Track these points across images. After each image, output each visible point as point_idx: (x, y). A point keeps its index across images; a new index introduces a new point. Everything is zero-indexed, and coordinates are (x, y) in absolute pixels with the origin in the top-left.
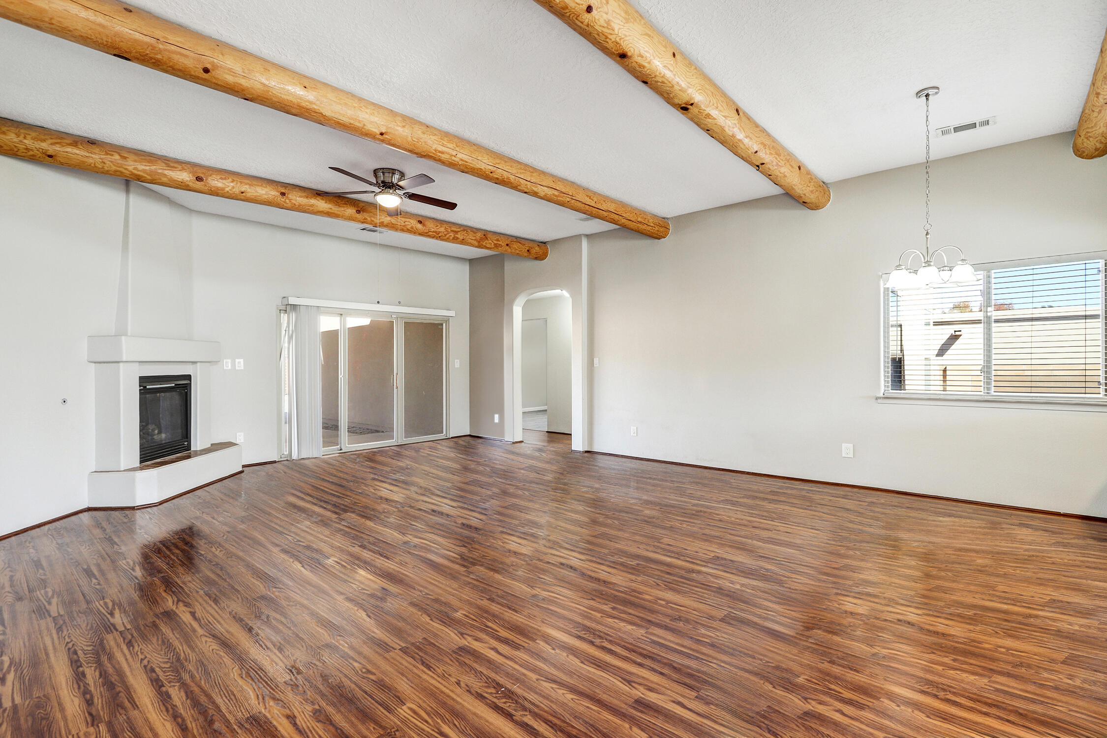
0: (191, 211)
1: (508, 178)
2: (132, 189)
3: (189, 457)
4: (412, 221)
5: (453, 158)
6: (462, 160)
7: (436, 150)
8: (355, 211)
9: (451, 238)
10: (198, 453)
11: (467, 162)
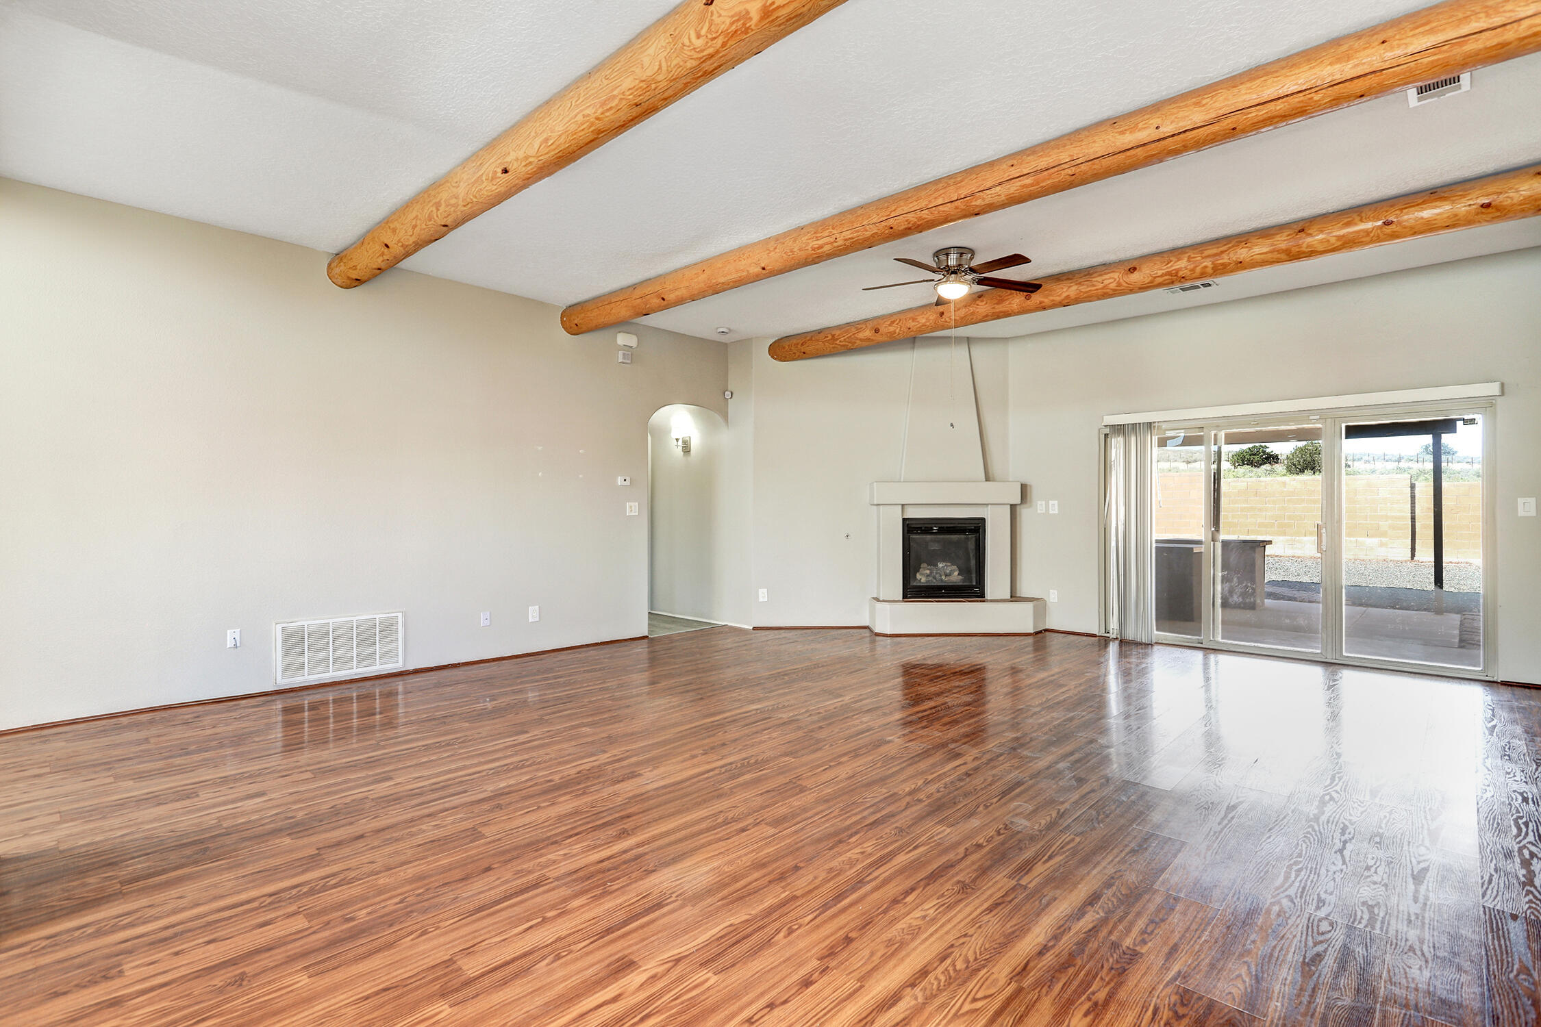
0: (1005, 340)
1: (920, 219)
2: (916, 344)
3: (984, 601)
4: (1116, 275)
5: (835, 244)
6: (846, 240)
7: (813, 249)
8: (1023, 298)
9: (1209, 270)
10: (988, 601)
11: (853, 238)
